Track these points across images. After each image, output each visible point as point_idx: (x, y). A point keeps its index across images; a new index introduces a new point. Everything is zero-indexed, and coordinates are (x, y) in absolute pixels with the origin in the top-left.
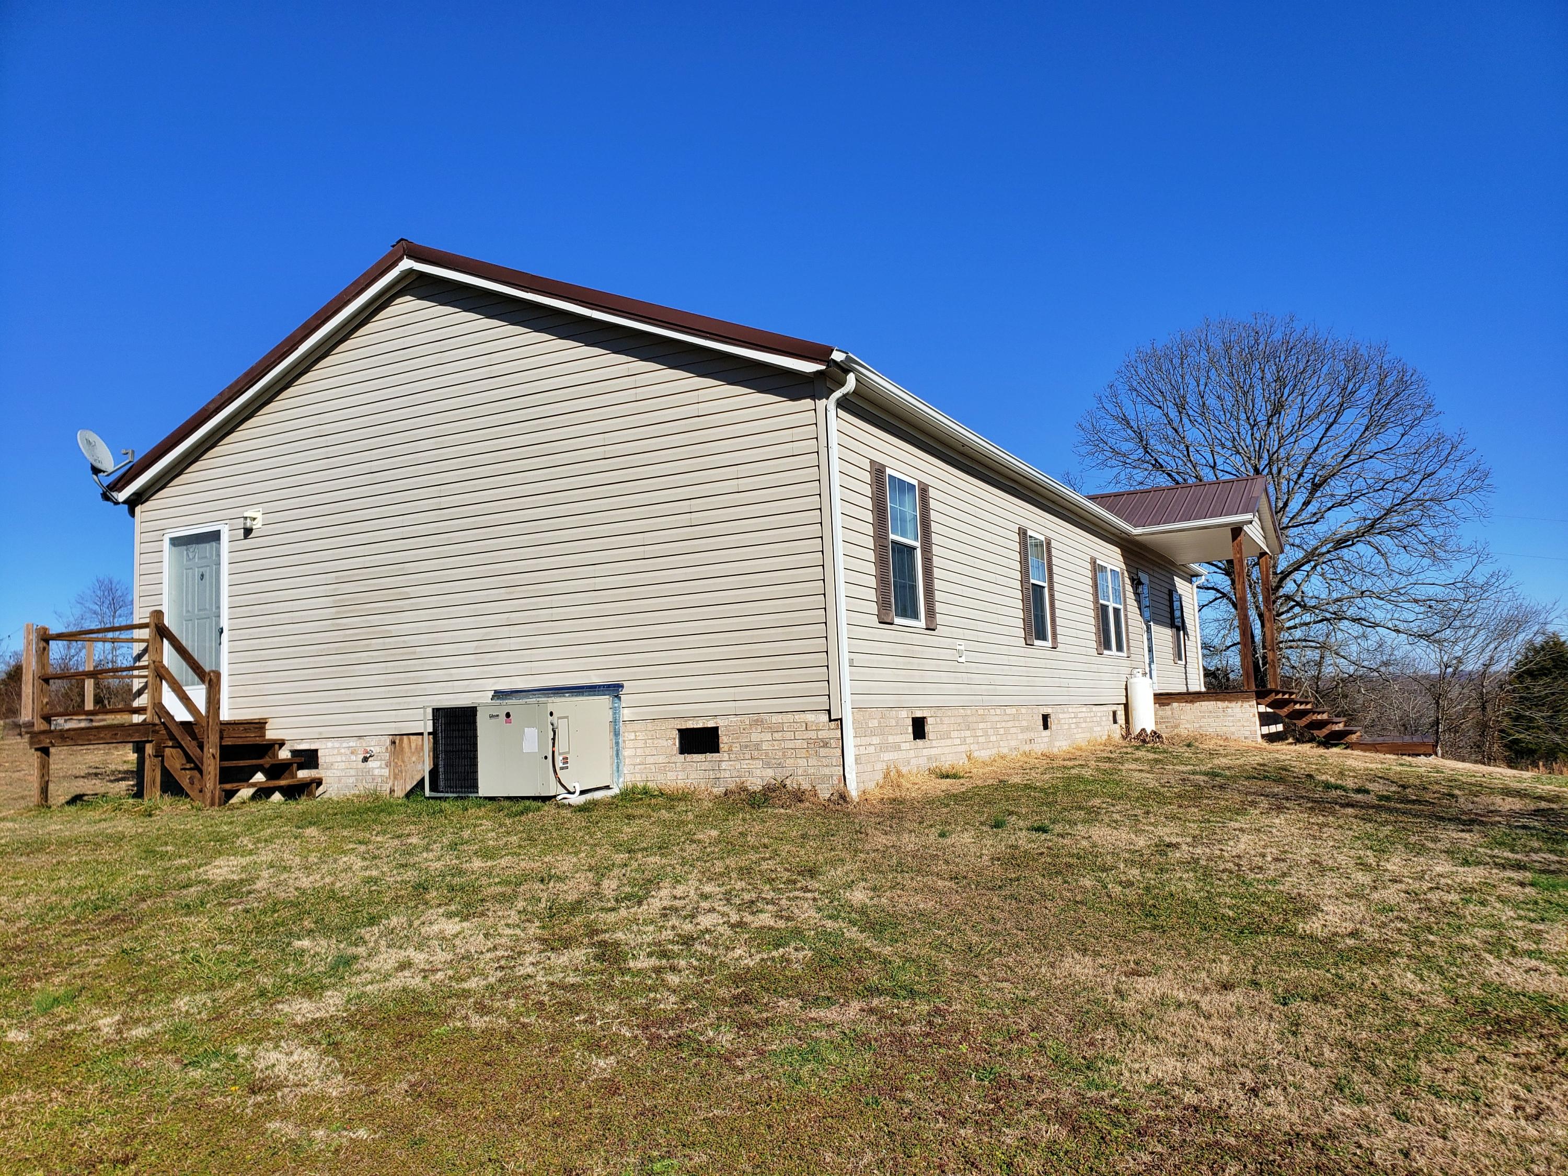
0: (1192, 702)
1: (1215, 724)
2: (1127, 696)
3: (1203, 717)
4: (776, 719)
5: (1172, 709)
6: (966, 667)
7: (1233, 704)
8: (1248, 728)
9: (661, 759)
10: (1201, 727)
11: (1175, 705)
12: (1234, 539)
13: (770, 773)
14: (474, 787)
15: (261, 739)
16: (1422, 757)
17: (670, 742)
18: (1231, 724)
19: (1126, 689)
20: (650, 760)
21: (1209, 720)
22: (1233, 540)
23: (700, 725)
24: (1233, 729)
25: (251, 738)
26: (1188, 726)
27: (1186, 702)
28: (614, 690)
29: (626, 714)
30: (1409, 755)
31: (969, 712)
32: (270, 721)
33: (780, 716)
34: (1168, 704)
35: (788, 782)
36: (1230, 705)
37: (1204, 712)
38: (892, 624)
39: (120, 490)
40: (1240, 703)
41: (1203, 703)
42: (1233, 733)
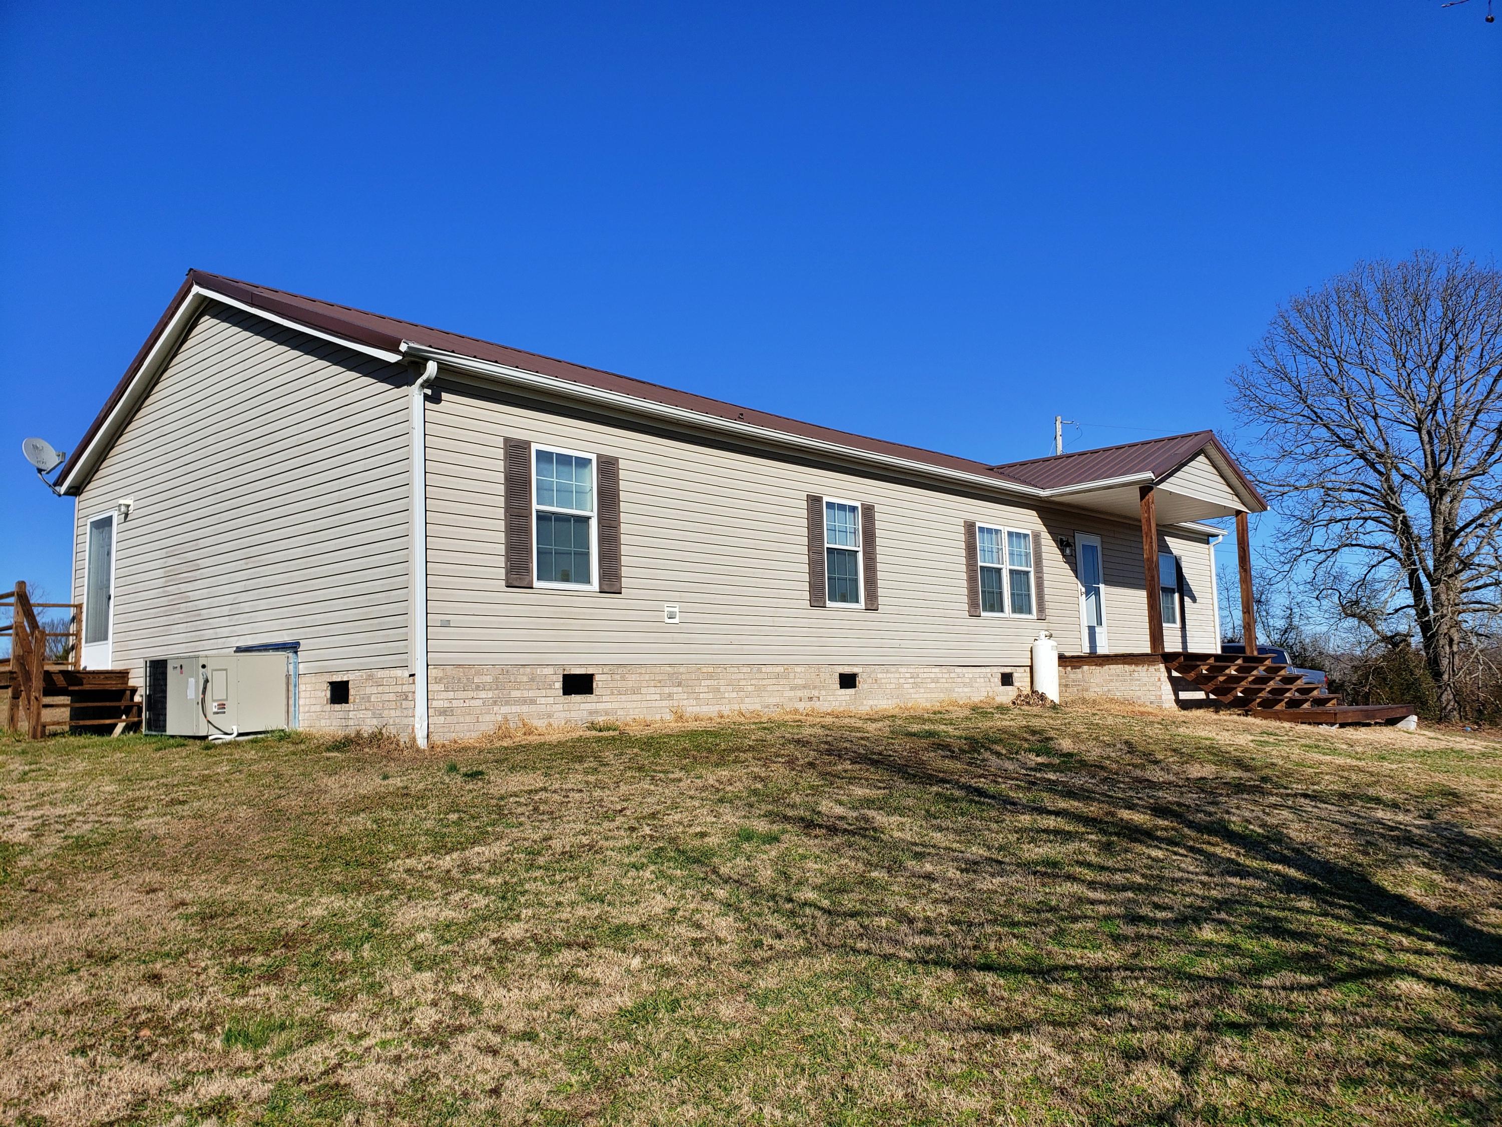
0: (1101, 665)
1: (1123, 688)
2: (1032, 659)
3: (1112, 681)
4: (380, 674)
5: (1083, 672)
6: (681, 628)
7: (1140, 668)
8: (1153, 693)
9: (318, 708)
10: (1109, 690)
11: (1086, 668)
12: (1142, 498)
13: (375, 722)
14: (163, 728)
15: (124, 686)
16: (1325, 726)
17: (324, 693)
18: (1137, 688)
19: (1031, 651)
20: (313, 709)
21: (1118, 684)
22: (1141, 500)
23: (339, 680)
24: (1139, 693)
25: (113, 685)
26: (1097, 689)
27: (1096, 665)
28: (293, 647)
29: (302, 668)
30: (1310, 724)
31: (681, 670)
32: (132, 671)
33: (383, 671)
34: (1079, 667)
35: (384, 731)
36: (1137, 669)
37: (1112, 675)
38: (532, 588)
39: (61, 485)
40: (1146, 667)
41: (1111, 666)
42: (1139, 698)
